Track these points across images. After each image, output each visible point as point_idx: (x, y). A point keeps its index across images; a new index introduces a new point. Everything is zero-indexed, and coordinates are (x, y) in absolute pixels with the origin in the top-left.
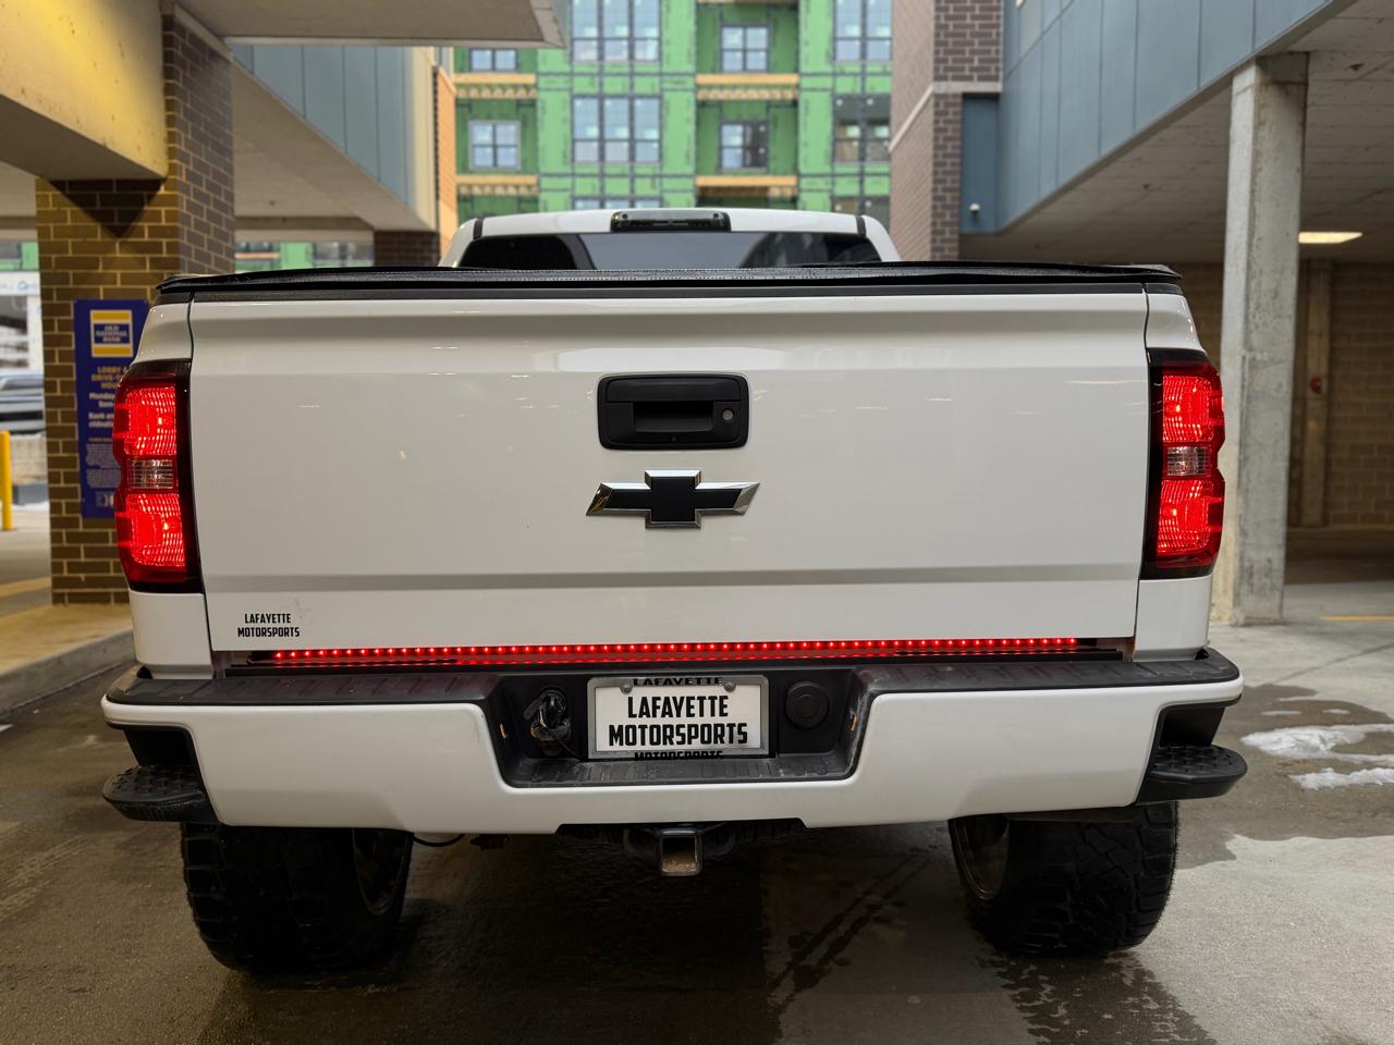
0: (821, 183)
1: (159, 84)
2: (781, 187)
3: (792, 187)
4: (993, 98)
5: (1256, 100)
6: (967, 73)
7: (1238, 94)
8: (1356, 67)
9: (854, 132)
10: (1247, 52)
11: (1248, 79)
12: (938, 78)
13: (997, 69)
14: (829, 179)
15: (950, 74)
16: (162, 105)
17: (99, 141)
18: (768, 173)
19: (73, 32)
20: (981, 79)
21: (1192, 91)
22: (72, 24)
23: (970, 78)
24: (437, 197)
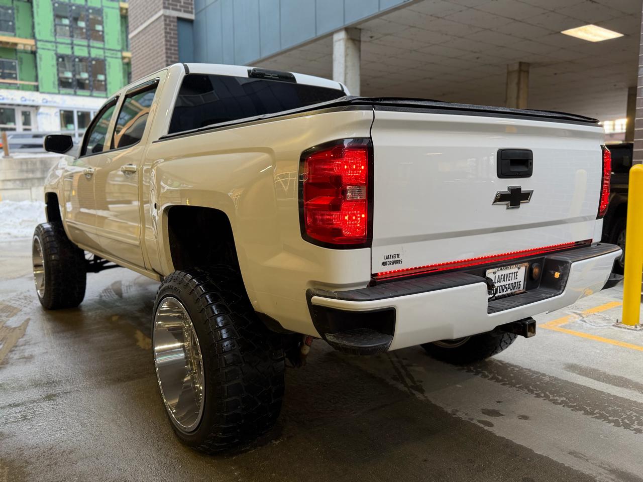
0: (49, 46)
2: (25, 45)
3: (32, 46)
4: (190, 22)
5: (345, 45)
6: (178, 7)
7: (336, 41)
8: (371, 37)
9: (66, 22)
10: (341, 25)
11: (342, 35)
12: (165, 8)
13: (192, 8)
14: (54, 44)
15: (171, 7)
18: (15, 36)
20: (185, 11)
21: (313, 36)
23: (180, 10)
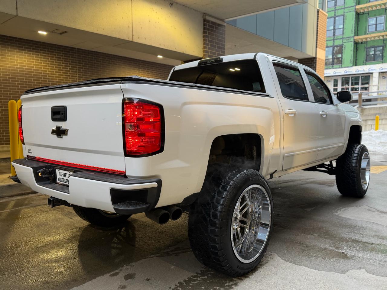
1: (202, 35)
16: (202, 40)
17: (181, 51)
19: (175, 29)
22: (175, 27)
24: (316, 47)
